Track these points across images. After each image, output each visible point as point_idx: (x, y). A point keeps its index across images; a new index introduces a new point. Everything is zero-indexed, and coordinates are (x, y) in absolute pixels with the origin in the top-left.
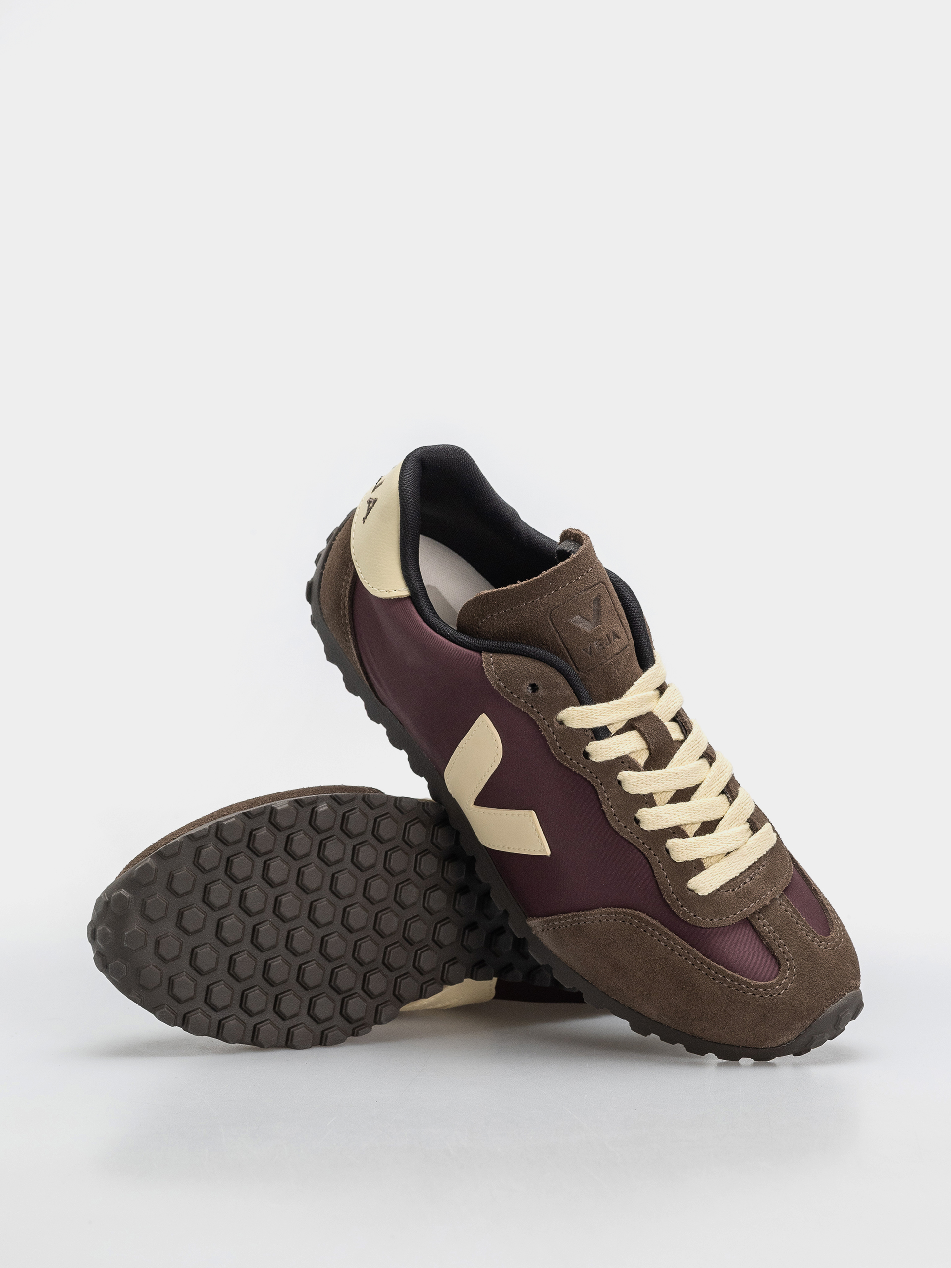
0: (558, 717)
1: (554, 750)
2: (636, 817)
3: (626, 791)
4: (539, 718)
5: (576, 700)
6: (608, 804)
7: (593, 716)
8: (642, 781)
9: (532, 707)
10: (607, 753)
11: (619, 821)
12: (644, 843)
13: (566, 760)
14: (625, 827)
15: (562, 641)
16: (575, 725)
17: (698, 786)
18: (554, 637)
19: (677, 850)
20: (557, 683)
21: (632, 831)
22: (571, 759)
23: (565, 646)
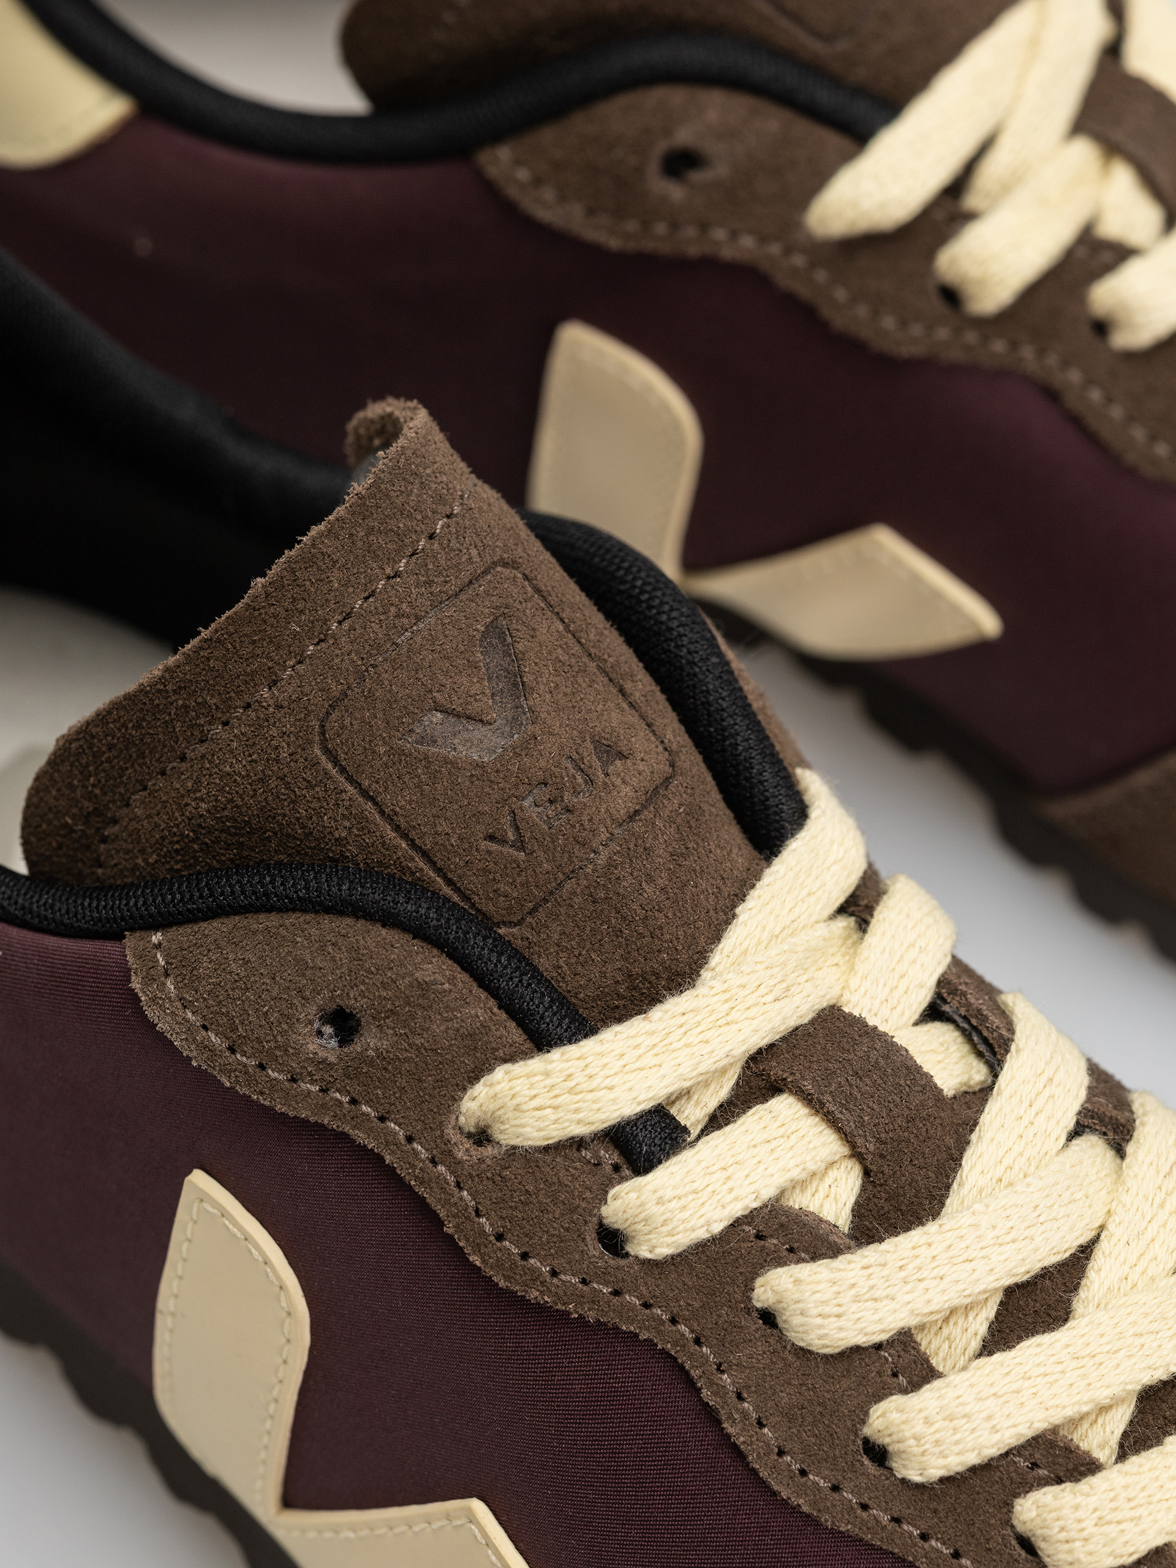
0: (462, 1119)
1: (477, 1248)
2: (866, 1441)
3: (802, 1344)
4: (390, 1141)
5: (515, 1034)
6: (745, 1415)
7: (595, 1083)
8: (853, 1292)
9: (353, 1101)
10: (687, 1214)
11: (803, 1473)
12: (924, 1537)
13: (535, 1277)
14: (835, 1488)
15: (397, 828)
16: (535, 1134)
17: (1086, 1251)
18: (362, 819)
19: (1063, 1536)
20: (424, 987)
21: (865, 1500)
22: (554, 1273)
23: (412, 844)
